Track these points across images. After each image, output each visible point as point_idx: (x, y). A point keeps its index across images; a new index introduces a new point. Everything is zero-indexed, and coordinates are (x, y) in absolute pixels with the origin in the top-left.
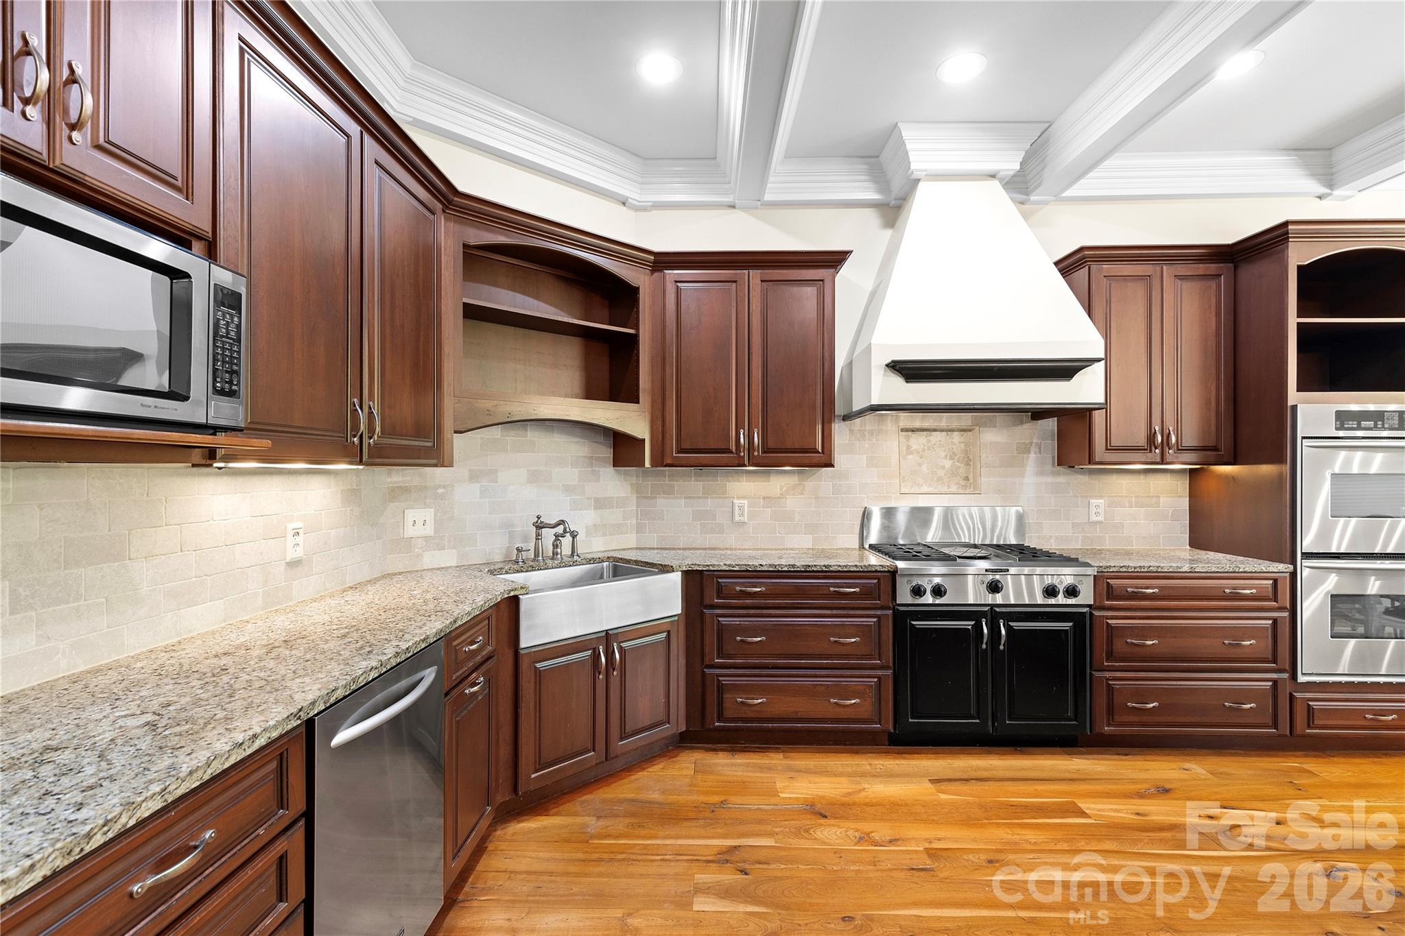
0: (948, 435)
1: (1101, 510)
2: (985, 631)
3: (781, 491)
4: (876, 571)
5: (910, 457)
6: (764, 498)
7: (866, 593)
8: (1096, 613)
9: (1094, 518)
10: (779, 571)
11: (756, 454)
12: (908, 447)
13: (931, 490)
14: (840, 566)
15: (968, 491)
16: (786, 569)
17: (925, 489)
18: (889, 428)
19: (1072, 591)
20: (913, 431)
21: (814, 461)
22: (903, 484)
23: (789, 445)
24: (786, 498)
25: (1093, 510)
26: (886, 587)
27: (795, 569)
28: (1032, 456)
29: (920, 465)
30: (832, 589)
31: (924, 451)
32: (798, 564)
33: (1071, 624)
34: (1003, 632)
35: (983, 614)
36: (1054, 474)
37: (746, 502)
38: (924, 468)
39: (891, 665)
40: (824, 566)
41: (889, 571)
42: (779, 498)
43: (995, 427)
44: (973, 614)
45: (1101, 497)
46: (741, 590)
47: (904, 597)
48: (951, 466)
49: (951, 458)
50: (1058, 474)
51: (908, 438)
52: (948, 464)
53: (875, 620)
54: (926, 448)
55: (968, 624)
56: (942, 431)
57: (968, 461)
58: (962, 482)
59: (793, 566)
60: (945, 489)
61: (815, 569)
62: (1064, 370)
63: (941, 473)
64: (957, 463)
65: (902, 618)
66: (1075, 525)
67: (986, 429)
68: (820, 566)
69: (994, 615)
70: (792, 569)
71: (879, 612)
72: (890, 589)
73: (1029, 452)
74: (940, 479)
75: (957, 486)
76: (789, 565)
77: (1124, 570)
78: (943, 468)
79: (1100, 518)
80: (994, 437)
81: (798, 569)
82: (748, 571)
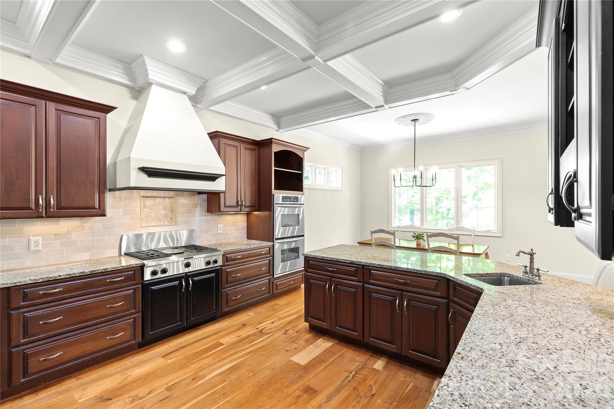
0: (163, 199)
1: (221, 229)
2: (184, 284)
3: (67, 230)
4: (133, 267)
5: (145, 209)
6: (55, 235)
7: (128, 279)
8: (223, 268)
9: (219, 232)
10: (73, 277)
11: (52, 210)
12: (145, 205)
13: (156, 224)
14: (113, 268)
15: (173, 224)
16: (78, 275)
17: (153, 224)
18: (135, 196)
19: (215, 262)
20: (147, 197)
21: (94, 213)
22: (142, 222)
23: (76, 205)
24: (72, 234)
25: (219, 229)
26: (138, 274)
27: (85, 274)
28: (198, 208)
29: (150, 213)
30: (108, 280)
31: (152, 206)
32: (86, 271)
33: (215, 274)
34: (191, 283)
35: (183, 277)
36: (206, 215)
37: (40, 238)
38: (152, 214)
39: (141, 310)
40: (104, 269)
41: (140, 266)
42: (66, 234)
43: (184, 197)
44: (178, 278)
45: (222, 224)
46: (43, 293)
47: (148, 276)
48: (165, 213)
49: (165, 210)
50: (207, 216)
51: (144, 200)
52: (163, 212)
53: (132, 291)
54: (153, 205)
55: (176, 283)
56: (161, 197)
57: (172, 211)
58: (170, 220)
59: (83, 273)
60: (162, 224)
61: (98, 272)
62: (212, 178)
63: (160, 216)
64: (167, 212)
65: (146, 287)
66: (213, 235)
67: (180, 197)
68: (101, 270)
69: (187, 276)
70: (82, 275)
71: (134, 287)
72: (140, 275)
73: (197, 207)
74: (160, 219)
75: (167, 222)
76: (80, 272)
77: (231, 251)
78: (161, 214)
79: (221, 232)
80: (183, 201)
81: (87, 274)
82: (49, 281)
